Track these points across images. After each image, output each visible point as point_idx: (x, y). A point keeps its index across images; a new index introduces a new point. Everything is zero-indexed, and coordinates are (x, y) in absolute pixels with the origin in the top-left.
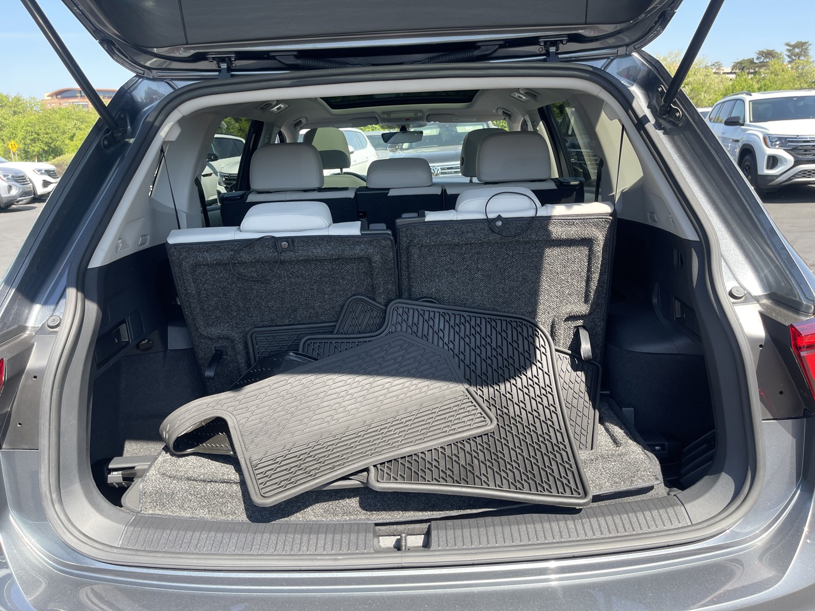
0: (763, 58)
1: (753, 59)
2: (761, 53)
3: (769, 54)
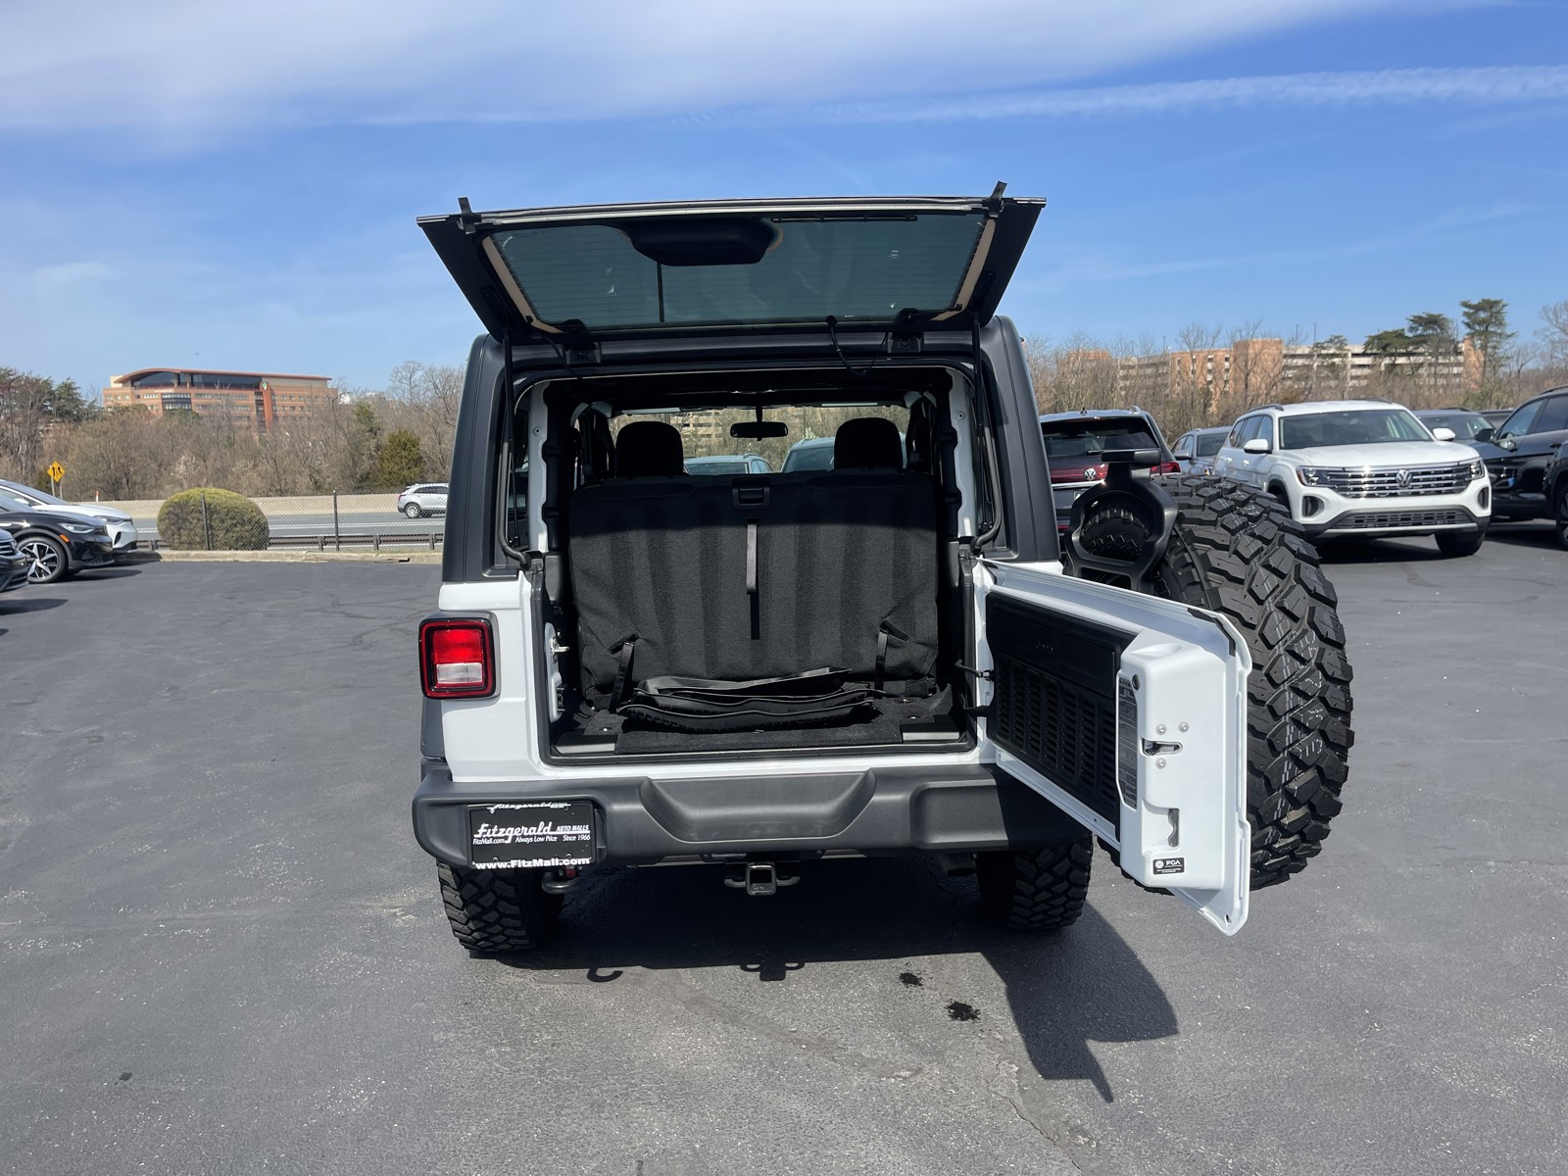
0: (1421, 328)
1: (1403, 330)
2: (1418, 321)
3: (1433, 321)
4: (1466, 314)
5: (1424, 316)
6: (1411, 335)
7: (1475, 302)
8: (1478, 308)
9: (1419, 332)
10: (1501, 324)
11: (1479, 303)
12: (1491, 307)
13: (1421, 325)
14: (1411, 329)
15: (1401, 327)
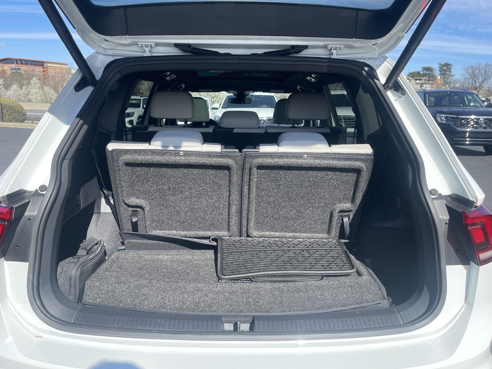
5: (426, 67)
6: (422, 73)
8: (444, 66)
9: (424, 72)
10: (450, 71)
11: (444, 64)
13: (425, 70)
14: (422, 71)
15: (419, 71)
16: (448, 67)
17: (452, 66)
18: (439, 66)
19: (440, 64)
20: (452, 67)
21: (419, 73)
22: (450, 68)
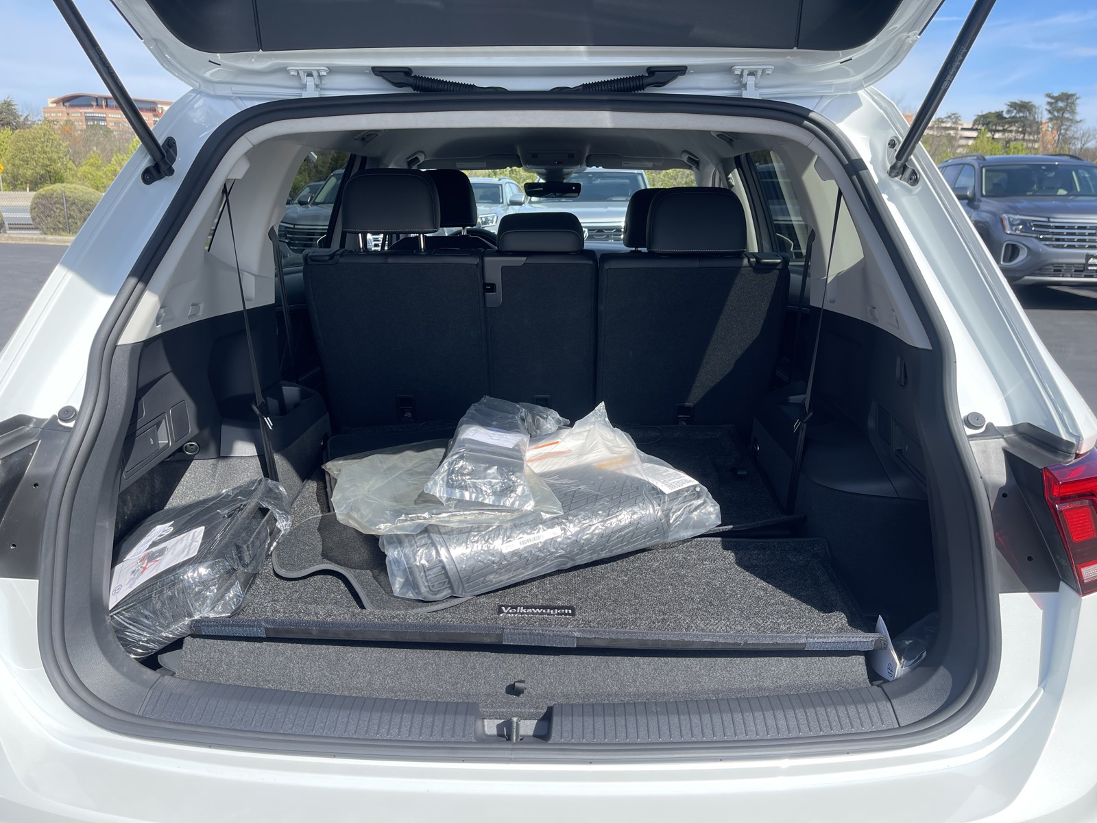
0: (1015, 111)
1: (1002, 112)
2: (1014, 106)
3: (1023, 107)
4: (1049, 103)
5: (1018, 102)
6: (1007, 116)
7: (1056, 94)
8: (1057, 99)
9: (1013, 114)
10: (1073, 112)
11: (1059, 95)
12: (1068, 99)
13: (1015, 109)
14: (1008, 112)
15: (1001, 110)
16: (1069, 101)
17: (1077, 98)
18: (1049, 100)
19: (1049, 96)
20: (1078, 101)
21: (999, 115)
22: (1073, 103)
